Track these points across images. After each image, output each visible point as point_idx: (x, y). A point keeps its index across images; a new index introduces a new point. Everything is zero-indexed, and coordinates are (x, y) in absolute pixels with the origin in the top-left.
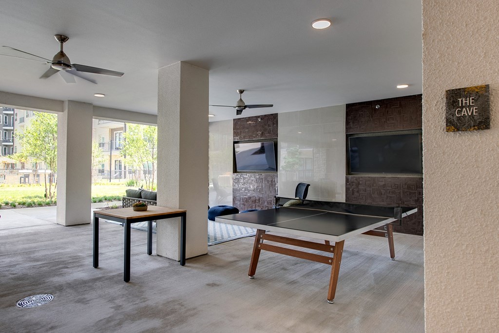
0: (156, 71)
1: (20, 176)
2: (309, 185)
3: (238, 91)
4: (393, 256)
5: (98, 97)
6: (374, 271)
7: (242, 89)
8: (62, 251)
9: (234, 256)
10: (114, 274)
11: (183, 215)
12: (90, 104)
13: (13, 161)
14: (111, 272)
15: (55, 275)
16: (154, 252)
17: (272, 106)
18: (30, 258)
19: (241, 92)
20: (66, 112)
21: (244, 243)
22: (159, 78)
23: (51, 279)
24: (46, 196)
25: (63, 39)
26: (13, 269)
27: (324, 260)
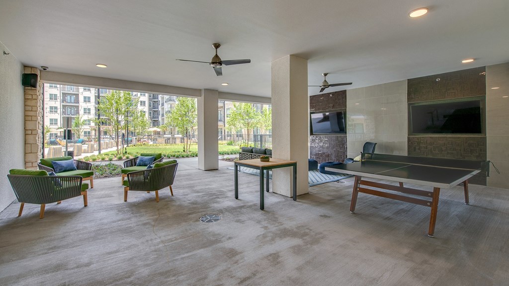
0: (270, 64)
1: (165, 139)
2: (376, 144)
3: (323, 74)
4: (467, 201)
5: (224, 85)
6: (455, 213)
7: (326, 72)
8: (210, 187)
9: (329, 195)
10: (251, 204)
11: (294, 165)
12: (217, 91)
13: (159, 130)
14: (248, 202)
15: (214, 202)
16: (271, 190)
17: (351, 84)
18: (193, 190)
19: (325, 75)
20: (203, 96)
21: (331, 186)
22: (272, 68)
23: (213, 205)
24: (184, 151)
25: (217, 46)
26: (187, 197)
27: (424, 203)
